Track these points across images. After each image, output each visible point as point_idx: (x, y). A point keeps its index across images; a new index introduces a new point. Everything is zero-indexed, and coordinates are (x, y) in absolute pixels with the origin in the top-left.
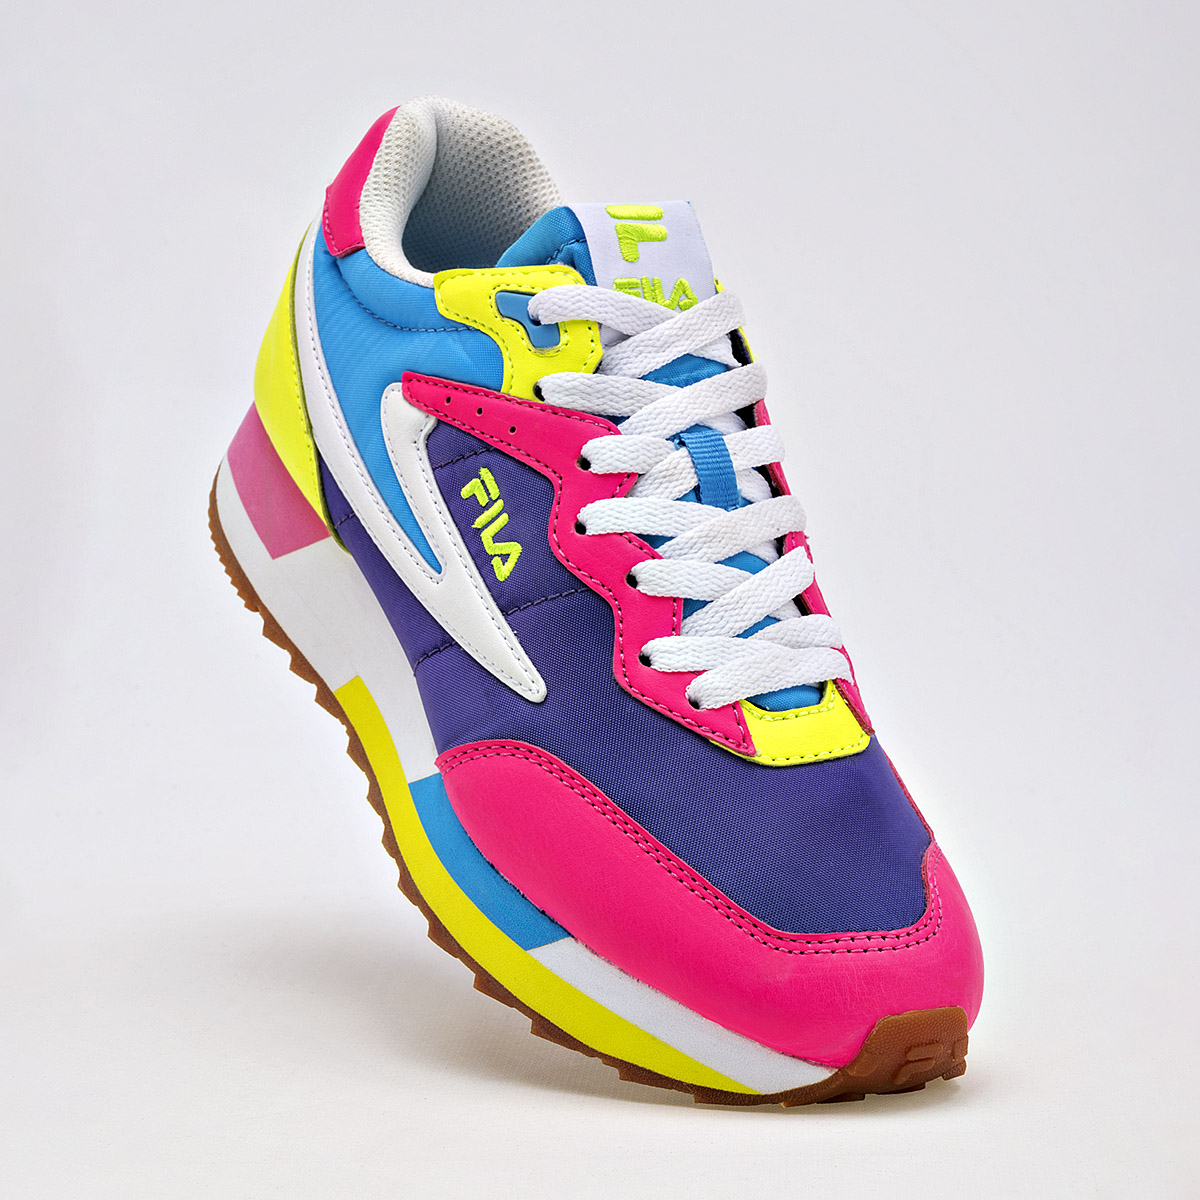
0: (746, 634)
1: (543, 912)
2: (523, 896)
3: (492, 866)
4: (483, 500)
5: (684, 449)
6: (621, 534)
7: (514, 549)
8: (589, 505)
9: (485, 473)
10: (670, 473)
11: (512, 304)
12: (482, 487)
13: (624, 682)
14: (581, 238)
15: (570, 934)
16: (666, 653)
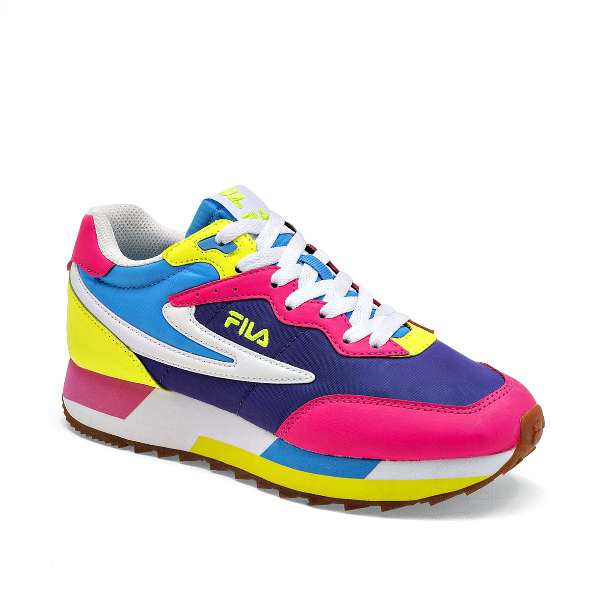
0: (372, 316)
1: (364, 459)
2: (351, 458)
3: (329, 455)
4: (237, 323)
5: (305, 264)
6: (307, 302)
7: (265, 332)
8: (287, 298)
9: (232, 313)
10: (307, 273)
11: (207, 244)
12: (233, 318)
13: (344, 354)
14: (220, 207)
15: (380, 460)
16: (353, 335)
